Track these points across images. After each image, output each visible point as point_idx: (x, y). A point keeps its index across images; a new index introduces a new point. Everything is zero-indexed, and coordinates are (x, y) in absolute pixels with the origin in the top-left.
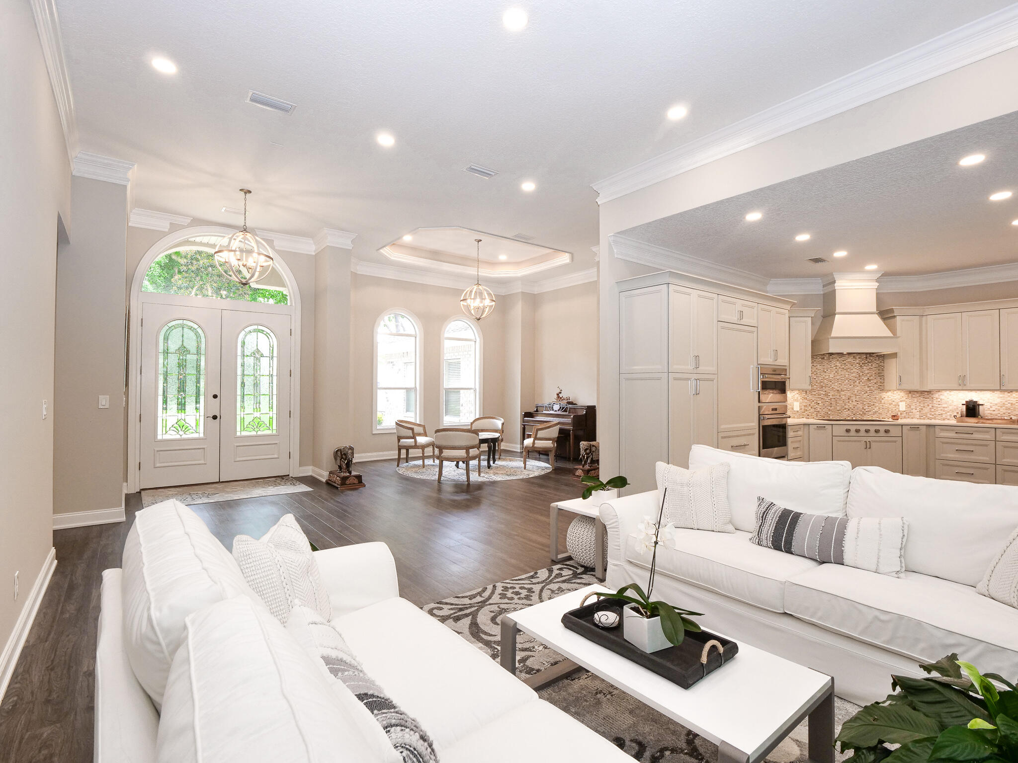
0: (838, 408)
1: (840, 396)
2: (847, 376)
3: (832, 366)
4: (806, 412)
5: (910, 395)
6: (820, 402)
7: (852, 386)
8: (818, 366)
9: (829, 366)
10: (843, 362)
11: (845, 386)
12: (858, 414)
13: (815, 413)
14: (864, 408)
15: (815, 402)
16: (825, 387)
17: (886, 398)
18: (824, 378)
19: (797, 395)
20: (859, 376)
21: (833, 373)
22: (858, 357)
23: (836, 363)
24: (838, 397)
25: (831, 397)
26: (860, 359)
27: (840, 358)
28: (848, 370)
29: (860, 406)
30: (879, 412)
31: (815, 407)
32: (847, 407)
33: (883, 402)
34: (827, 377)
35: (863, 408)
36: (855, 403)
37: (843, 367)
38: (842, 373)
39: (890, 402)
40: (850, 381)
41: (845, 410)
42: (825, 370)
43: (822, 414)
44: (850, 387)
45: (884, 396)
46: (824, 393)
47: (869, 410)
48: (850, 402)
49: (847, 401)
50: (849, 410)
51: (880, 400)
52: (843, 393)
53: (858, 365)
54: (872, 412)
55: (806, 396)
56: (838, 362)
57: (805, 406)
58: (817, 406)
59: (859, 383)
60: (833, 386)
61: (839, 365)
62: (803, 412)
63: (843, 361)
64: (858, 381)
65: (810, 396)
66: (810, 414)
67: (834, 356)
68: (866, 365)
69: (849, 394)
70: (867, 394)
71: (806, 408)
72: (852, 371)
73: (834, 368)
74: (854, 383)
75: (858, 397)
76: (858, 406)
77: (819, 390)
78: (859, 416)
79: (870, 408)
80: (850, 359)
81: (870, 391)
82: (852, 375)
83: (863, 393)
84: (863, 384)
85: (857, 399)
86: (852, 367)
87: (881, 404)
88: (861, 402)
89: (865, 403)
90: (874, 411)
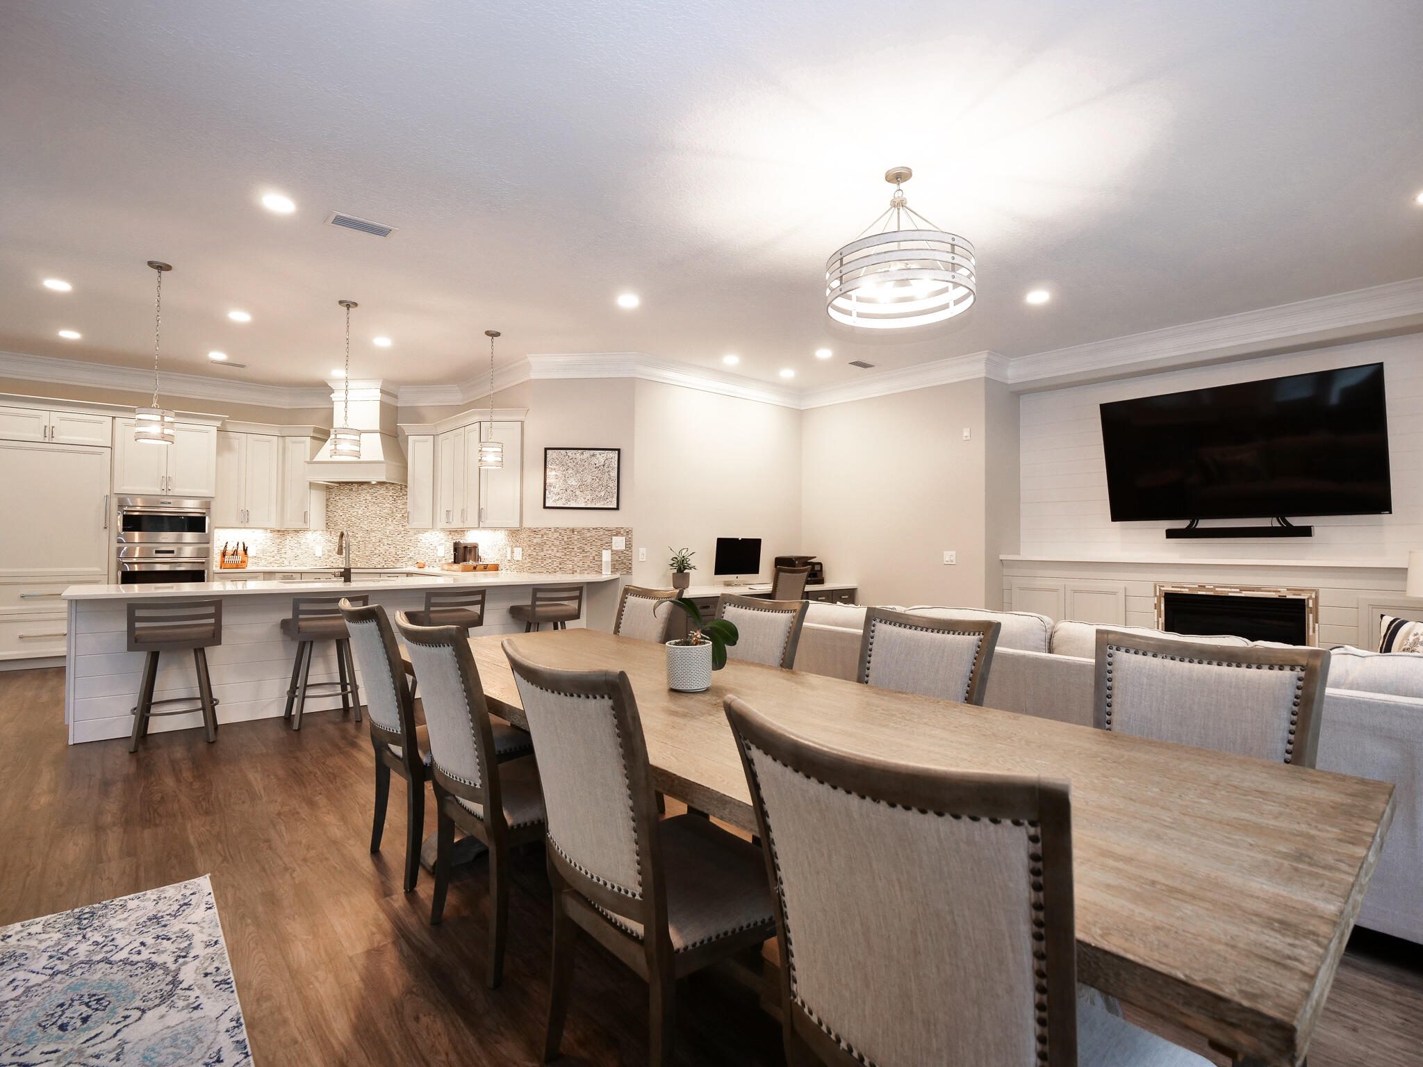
0: (367, 553)
1: (369, 538)
2: (378, 512)
3: (362, 500)
4: (330, 559)
5: (450, 536)
7: (384, 525)
8: (346, 500)
9: (358, 500)
11: (376, 526)
12: (390, 560)
14: (398, 553)
16: (353, 526)
17: (423, 541)
18: (351, 514)
19: (320, 537)
20: (392, 512)
21: (362, 508)
23: (365, 495)
24: (367, 539)
25: (359, 539)
28: (380, 505)
29: (393, 550)
32: (377, 552)
33: (419, 545)
34: (355, 513)
35: (396, 554)
36: (387, 547)
37: (374, 500)
38: (373, 509)
39: (427, 545)
40: (382, 519)
42: (353, 505)
44: (382, 526)
45: (421, 538)
47: (402, 555)
48: (381, 545)
49: (378, 544)
50: (379, 555)
51: (416, 543)
52: (373, 534)
53: (391, 498)
54: (406, 558)
55: (330, 538)
56: (368, 495)
57: (329, 551)
59: (392, 521)
60: (361, 525)
61: (370, 498)
62: (326, 559)
64: (390, 519)
66: (334, 561)
67: (364, 487)
68: (401, 498)
69: (379, 536)
70: (400, 536)
71: (330, 554)
72: (384, 506)
73: (364, 501)
74: (386, 521)
75: (390, 539)
78: (392, 563)
79: (404, 553)
80: (382, 491)
82: (384, 511)
83: (396, 533)
84: (397, 523)
85: (390, 542)
86: (385, 501)
88: (394, 545)
89: (398, 547)
90: (408, 556)
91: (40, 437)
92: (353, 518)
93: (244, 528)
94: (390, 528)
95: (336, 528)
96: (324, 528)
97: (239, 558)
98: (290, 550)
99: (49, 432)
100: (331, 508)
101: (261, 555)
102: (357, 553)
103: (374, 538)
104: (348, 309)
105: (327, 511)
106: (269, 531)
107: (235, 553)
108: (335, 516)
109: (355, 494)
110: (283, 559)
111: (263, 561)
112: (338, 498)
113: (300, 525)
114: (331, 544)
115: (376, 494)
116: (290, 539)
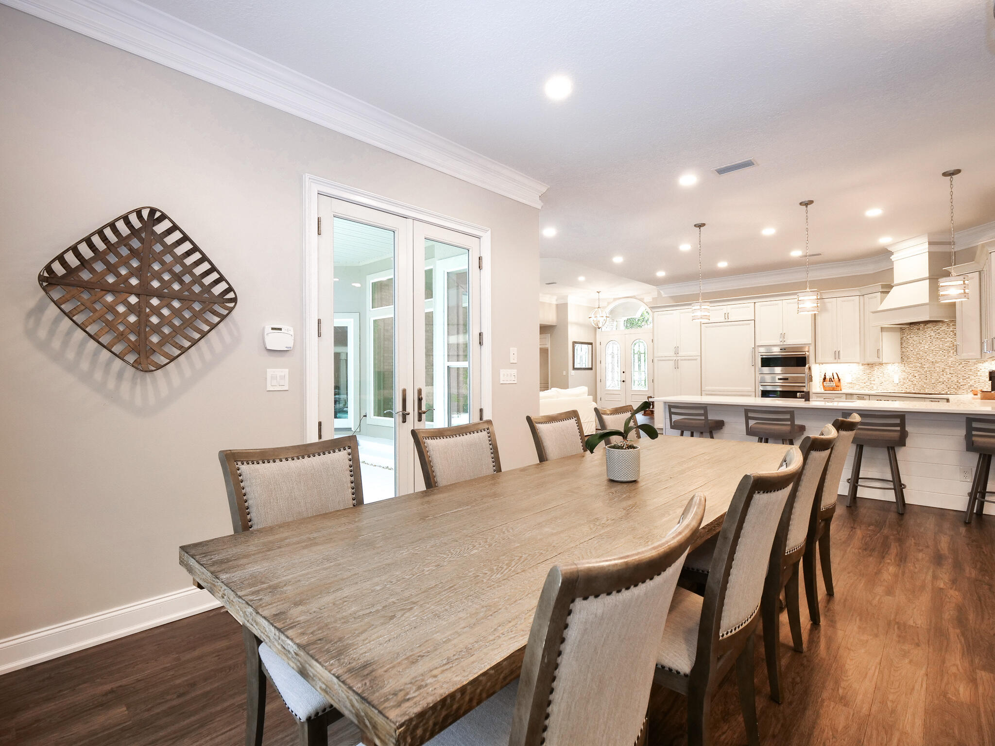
2: (941, 346)
3: (927, 336)
4: (905, 385)
6: (916, 375)
7: (946, 357)
8: (915, 338)
9: (924, 337)
10: (937, 332)
11: (939, 358)
12: (952, 387)
13: (913, 386)
15: (912, 374)
16: (921, 359)
17: (983, 370)
18: (919, 349)
19: (897, 368)
21: (928, 343)
22: (951, 324)
24: (933, 369)
26: (953, 327)
27: (934, 327)
28: (943, 339)
30: (975, 386)
31: (912, 380)
32: (941, 380)
33: (979, 374)
34: (923, 348)
35: (958, 382)
36: (949, 376)
37: (938, 336)
38: (937, 343)
40: (944, 351)
41: (939, 384)
42: (921, 342)
43: (918, 388)
44: (944, 358)
45: (981, 367)
46: (920, 365)
47: (964, 383)
48: (945, 374)
49: (941, 373)
50: (943, 383)
51: (976, 372)
52: (938, 365)
54: (967, 386)
55: (904, 369)
56: (932, 332)
57: (904, 379)
58: (914, 379)
60: (928, 358)
62: (902, 385)
63: (937, 330)
64: (952, 351)
65: (908, 369)
66: (908, 387)
67: (928, 325)
69: (943, 366)
70: (961, 366)
71: (905, 381)
72: (946, 340)
73: (929, 338)
74: (948, 353)
75: (952, 369)
76: (953, 379)
77: (915, 363)
78: (954, 390)
79: (965, 381)
81: (965, 362)
82: (946, 345)
83: (957, 364)
85: (952, 372)
86: (946, 336)
87: (977, 377)
88: (956, 374)
89: (959, 376)
90: (969, 384)
91: (723, 319)
92: (921, 352)
93: (837, 363)
94: (951, 359)
95: (909, 360)
96: (900, 360)
97: (833, 384)
98: (877, 379)
99: (727, 315)
100: (904, 345)
101: (855, 382)
102: (925, 381)
103: (938, 368)
104: (807, 207)
105: (902, 347)
106: (861, 365)
107: (831, 380)
108: (908, 351)
109: (922, 332)
110: (872, 385)
111: (857, 386)
112: (909, 336)
113: (876, 360)
114: (905, 374)
115: (939, 331)
116: (877, 370)
